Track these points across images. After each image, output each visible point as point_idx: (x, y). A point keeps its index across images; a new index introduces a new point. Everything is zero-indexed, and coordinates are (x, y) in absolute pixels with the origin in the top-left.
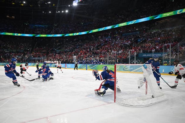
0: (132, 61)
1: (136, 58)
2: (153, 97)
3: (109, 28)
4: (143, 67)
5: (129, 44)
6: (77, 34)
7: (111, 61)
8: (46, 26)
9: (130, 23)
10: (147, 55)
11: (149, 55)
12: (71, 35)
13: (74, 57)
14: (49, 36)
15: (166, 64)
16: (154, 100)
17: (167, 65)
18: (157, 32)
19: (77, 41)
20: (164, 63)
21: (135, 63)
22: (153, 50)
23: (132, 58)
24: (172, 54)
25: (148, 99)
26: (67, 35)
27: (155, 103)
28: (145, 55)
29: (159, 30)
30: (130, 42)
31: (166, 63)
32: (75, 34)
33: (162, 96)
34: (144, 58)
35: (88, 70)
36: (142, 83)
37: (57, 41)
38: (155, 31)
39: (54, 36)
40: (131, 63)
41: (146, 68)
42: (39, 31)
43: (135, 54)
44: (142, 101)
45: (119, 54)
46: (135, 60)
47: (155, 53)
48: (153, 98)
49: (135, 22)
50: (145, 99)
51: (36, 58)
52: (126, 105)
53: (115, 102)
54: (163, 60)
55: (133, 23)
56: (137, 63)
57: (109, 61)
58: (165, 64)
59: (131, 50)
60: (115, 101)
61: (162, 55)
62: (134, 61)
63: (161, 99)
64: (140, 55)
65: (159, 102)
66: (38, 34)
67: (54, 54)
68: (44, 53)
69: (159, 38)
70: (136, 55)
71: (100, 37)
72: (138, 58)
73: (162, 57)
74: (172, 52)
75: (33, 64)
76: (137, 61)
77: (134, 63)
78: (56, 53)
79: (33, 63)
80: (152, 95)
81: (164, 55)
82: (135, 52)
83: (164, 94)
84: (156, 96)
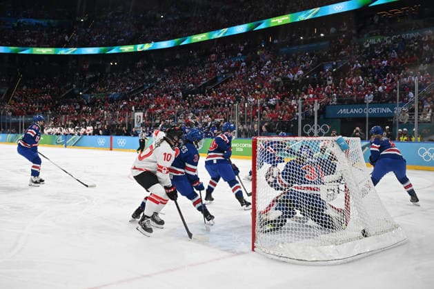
0: (307, 128)
1: (318, 118)
2: (365, 234)
3: (240, 29)
5: (298, 76)
6: (147, 47)
7: (245, 127)
8: (52, 21)
9: (303, 16)
10: (352, 110)
11: (356, 111)
12: (127, 49)
13: (137, 114)
14: (62, 52)
15: (406, 138)
16: (368, 244)
17: (409, 140)
18: (380, 44)
19: (146, 68)
20: (400, 135)
21: (316, 132)
22: (369, 95)
23: (308, 119)
24: (421, 107)
25: (350, 240)
26: (114, 51)
27: (372, 254)
28: (344, 111)
29: (386, 38)
30: (301, 72)
31: (405, 135)
32: (139, 48)
33: (390, 230)
34: (340, 118)
36: (332, 192)
37: (86, 67)
38: (373, 41)
39: (76, 53)
40: (304, 135)
41: (345, 148)
42: (30, 36)
43: (316, 107)
44: (332, 246)
45: (269, 106)
46: (316, 125)
47: (372, 104)
48: (366, 236)
49: (317, 13)
50: (343, 242)
51: (22, 119)
52: (284, 259)
53: (253, 250)
54: (395, 124)
55: (309, 17)
56: (320, 134)
57: (241, 127)
58: (401, 138)
59: (306, 97)
60: (253, 247)
61: (393, 111)
62: (311, 129)
63: (389, 239)
64: (329, 112)
65: (383, 250)
66: (27, 45)
67: (75, 106)
68: (44, 102)
69: (385, 62)
70: (318, 111)
71: (214, 55)
72: (325, 118)
73: (392, 118)
74: (421, 104)
75: (10, 136)
76: (321, 129)
77: (312, 135)
78: (82, 104)
79: (12, 133)
80: (362, 228)
81: (398, 110)
82: (316, 101)
83: (396, 227)
84: (374, 233)
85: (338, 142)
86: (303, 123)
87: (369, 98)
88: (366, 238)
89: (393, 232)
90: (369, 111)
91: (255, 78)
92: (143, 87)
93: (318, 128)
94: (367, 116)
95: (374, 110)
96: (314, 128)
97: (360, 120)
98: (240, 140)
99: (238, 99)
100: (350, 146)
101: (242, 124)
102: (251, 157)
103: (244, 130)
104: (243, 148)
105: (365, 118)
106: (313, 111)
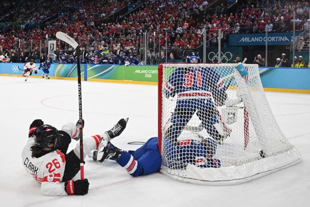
0: (212, 56)
1: (222, 47)
2: (262, 154)
4: (236, 74)
5: (204, 7)
7: (154, 54)
10: (253, 39)
11: (256, 39)
13: (50, 42)
15: (301, 65)
16: (266, 164)
20: (296, 62)
21: (220, 60)
23: (213, 47)
25: (249, 161)
27: (270, 173)
28: (245, 39)
30: (206, 3)
31: (300, 62)
33: (286, 151)
34: (243, 47)
35: (90, 80)
36: (232, 115)
40: (208, 62)
41: (244, 74)
43: (221, 36)
44: (233, 166)
45: (176, 34)
46: (219, 52)
47: (271, 34)
48: (264, 157)
50: (242, 163)
52: (190, 180)
54: (292, 52)
56: (224, 61)
57: (149, 55)
58: (297, 65)
59: (210, 26)
61: (290, 39)
62: (215, 56)
63: (284, 159)
64: (233, 41)
65: (280, 169)
70: (221, 40)
72: (228, 46)
73: (289, 46)
76: (224, 56)
77: (216, 61)
80: (260, 150)
81: (294, 39)
82: (220, 30)
83: (291, 147)
84: (271, 153)
85: (238, 68)
86: (208, 51)
87: (269, 27)
88: (264, 159)
89: (288, 152)
90: (267, 40)
91: (163, 8)
92: (57, 16)
93: (222, 55)
94: (266, 45)
95: (273, 39)
96: (218, 55)
97: (260, 48)
98: (148, 67)
99: (147, 28)
100: (249, 72)
101: (151, 51)
102: (157, 83)
103: (152, 57)
104: (152, 74)
106: (217, 40)
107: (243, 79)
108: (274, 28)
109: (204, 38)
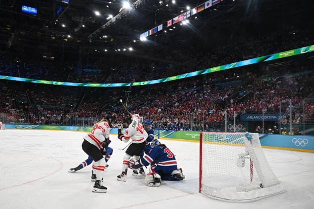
0: (230, 126)
1: (236, 121)
2: (261, 186)
4: (244, 138)
5: (225, 99)
6: (146, 83)
7: (196, 125)
9: (227, 67)
10: (255, 117)
11: (257, 117)
12: (136, 84)
15: (285, 133)
16: (263, 192)
17: (287, 134)
18: (270, 81)
20: (282, 131)
21: (235, 129)
23: (231, 121)
24: (293, 116)
25: (253, 189)
27: (266, 197)
28: (250, 117)
29: (273, 78)
30: (226, 96)
31: (285, 131)
32: (142, 84)
33: (276, 184)
34: (249, 121)
38: (266, 80)
40: (228, 131)
41: (250, 139)
43: (235, 115)
44: (243, 192)
45: (210, 114)
46: (235, 125)
47: (266, 114)
49: (235, 66)
50: (249, 190)
53: (200, 192)
54: (279, 125)
55: (231, 67)
58: (283, 133)
59: (229, 109)
61: (278, 117)
62: (232, 127)
63: (275, 190)
64: (242, 117)
65: (272, 195)
69: (273, 91)
70: (236, 117)
72: (240, 121)
73: (277, 121)
74: (294, 113)
80: (260, 183)
81: (280, 117)
82: (235, 112)
83: (279, 183)
84: (266, 185)
85: (246, 135)
86: (228, 124)
87: (264, 110)
88: (262, 189)
89: (278, 185)
90: (264, 118)
91: (202, 99)
93: (236, 126)
94: (263, 120)
95: (267, 117)
97: (259, 123)
98: (194, 132)
99: (193, 110)
100: (253, 137)
101: (195, 123)
102: (199, 141)
103: (196, 127)
104: (196, 136)
105: (262, 122)
106: (233, 117)
107: (249, 142)
108: (267, 110)
109: (226, 117)
